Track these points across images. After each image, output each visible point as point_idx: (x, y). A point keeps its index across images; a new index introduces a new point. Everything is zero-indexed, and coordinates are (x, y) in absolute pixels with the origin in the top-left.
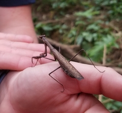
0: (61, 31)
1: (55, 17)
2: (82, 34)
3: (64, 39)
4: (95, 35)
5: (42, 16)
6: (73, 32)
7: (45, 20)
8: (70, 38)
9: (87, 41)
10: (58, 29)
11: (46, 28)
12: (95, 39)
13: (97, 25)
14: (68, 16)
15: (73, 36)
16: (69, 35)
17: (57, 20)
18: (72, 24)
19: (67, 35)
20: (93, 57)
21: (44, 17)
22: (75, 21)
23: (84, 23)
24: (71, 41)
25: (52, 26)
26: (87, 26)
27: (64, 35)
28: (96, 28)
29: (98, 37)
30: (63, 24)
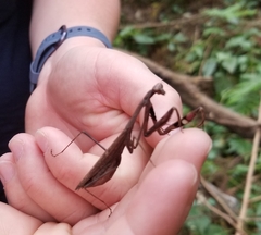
0: (171, 47)
1: (162, 16)
2: (215, 57)
3: (177, 64)
4: (243, 59)
5: (135, 12)
6: (198, 50)
7: (141, 22)
8: (190, 63)
9: (225, 71)
10: (166, 42)
11: (141, 39)
12: (243, 68)
13: (248, 39)
14: (188, 16)
15: (197, 58)
16: (189, 57)
17: (165, 22)
18: (196, 33)
19: (183, 57)
20: (235, 104)
21: (138, 14)
22: (202, 27)
23: (223, 33)
24: (191, 68)
25: (153, 36)
26: (227, 39)
27: (178, 56)
28: (247, 45)
29: (249, 64)
30: (177, 32)
